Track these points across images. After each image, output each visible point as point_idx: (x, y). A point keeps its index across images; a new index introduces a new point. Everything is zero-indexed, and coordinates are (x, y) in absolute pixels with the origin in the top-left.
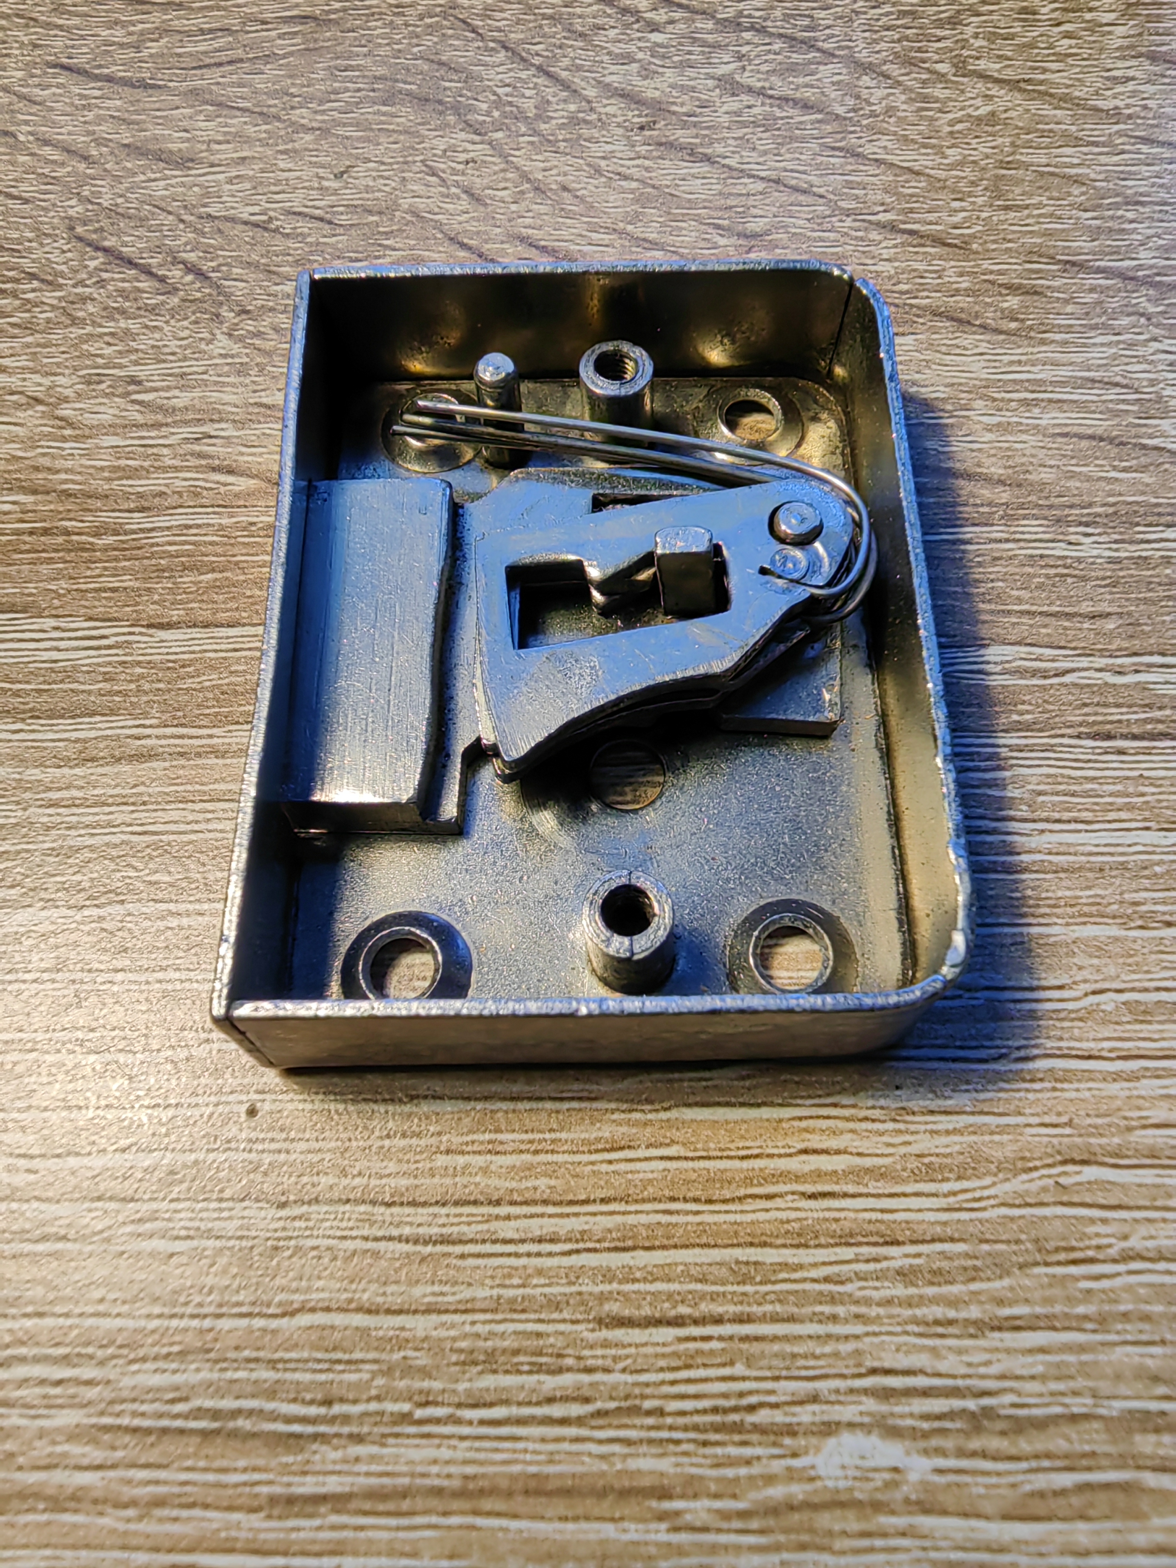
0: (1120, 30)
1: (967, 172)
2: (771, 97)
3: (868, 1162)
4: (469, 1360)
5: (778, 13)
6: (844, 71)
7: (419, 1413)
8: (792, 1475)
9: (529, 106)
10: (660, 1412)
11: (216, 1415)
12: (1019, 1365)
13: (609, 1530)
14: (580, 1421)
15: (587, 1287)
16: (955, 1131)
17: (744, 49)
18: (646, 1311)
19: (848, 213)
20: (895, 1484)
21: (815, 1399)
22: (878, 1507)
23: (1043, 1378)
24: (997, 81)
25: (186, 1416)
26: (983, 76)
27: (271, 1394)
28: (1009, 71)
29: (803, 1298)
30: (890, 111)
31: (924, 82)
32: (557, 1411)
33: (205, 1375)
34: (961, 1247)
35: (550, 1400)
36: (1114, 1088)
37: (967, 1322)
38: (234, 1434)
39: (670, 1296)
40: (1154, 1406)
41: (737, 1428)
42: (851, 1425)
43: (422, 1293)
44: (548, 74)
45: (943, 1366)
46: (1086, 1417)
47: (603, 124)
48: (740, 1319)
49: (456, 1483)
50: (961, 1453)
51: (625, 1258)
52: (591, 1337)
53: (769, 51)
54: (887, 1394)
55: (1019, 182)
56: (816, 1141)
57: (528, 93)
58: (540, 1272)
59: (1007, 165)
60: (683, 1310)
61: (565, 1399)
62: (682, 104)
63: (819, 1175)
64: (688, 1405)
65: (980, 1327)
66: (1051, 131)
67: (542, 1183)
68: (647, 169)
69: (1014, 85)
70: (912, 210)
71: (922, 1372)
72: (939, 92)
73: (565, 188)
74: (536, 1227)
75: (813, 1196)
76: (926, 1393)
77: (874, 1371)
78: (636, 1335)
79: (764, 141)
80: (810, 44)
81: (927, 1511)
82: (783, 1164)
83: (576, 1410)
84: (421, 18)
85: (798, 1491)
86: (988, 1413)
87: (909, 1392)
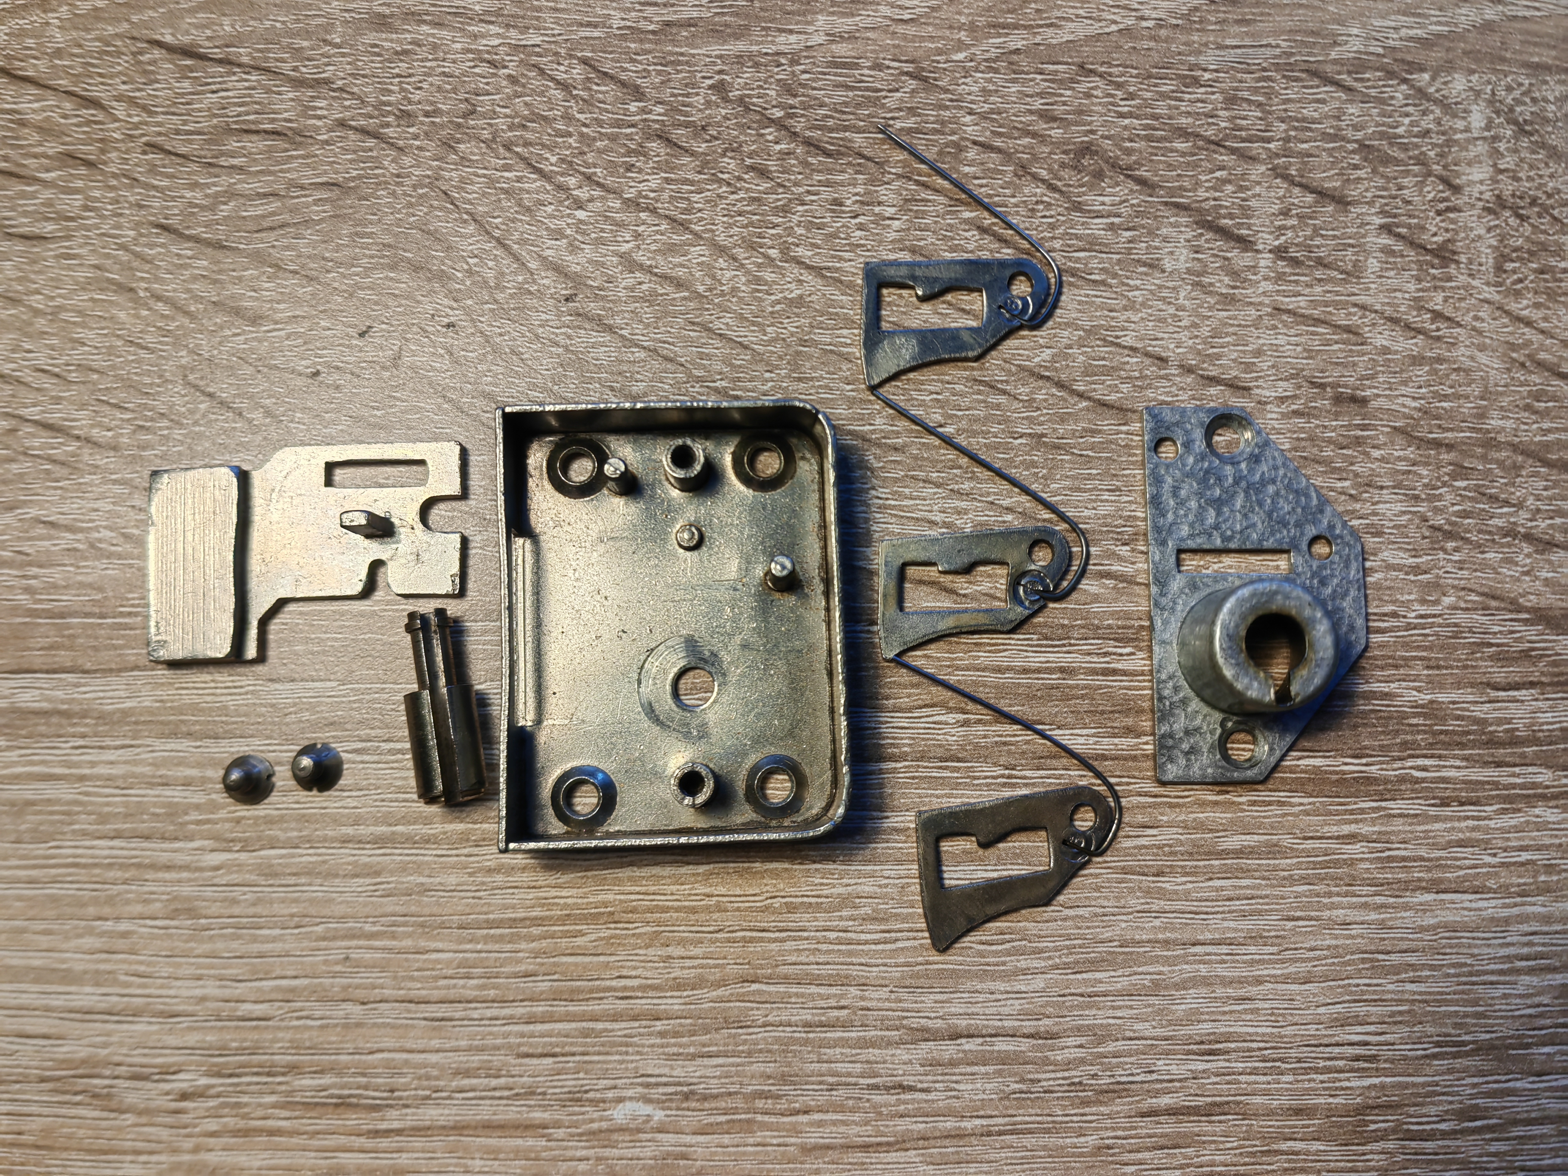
0: (896, 224)
1: (778, 348)
2: (656, 275)
3: (650, 982)
4: (457, 1073)
5: (666, 196)
6: (707, 253)
7: (434, 1095)
8: (601, 1119)
9: (490, 275)
10: (544, 1094)
11: (340, 1097)
12: (709, 1072)
13: (519, 1142)
14: (508, 1098)
15: (512, 1040)
16: (693, 967)
17: (641, 229)
18: (540, 1050)
19: (699, 380)
20: (647, 1121)
21: (615, 1087)
22: (639, 1131)
23: (720, 1077)
24: (809, 267)
25: (327, 1097)
26: (799, 262)
27: (366, 1088)
28: (817, 259)
29: (614, 1044)
30: (734, 290)
31: (759, 265)
32: (497, 1094)
33: (334, 1080)
34: (689, 1021)
35: (495, 1089)
36: (773, 946)
37: (688, 1054)
38: (350, 1105)
39: (551, 1044)
40: (766, 1088)
41: (579, 1100)
42: (631, 1099)
43: (435, 1043)
44: (504, 246)
45: (675, 1073)
46: (736, 1093)
47: (540, 295)
48: (584, 1054)
49: (451, 1124)
50: (678, 1109)
51: (531, 1027)
52: (513, 1062)
53: (657, 232)
54: (648, 1085)
55: (810, 357)
56: (625, 972)
57: (490, 264)
58: (490, 1034)
59: (803, 343)
60: (557, 1050)
61: (501, 1089)
62: (595, 279)
63: (625, 988)
64: (557, 1090)
65: (693, 1057)
66: (837, 314)
67: (492, 992)
68: (569, 337)
69: (817, 271)
70: (739, 379)
71: (665, 1075)
72: (768, 276)
73: (513, 352)
74: (489, 1013)
75: (622, 998)
76: (665, 1084)
77: (643, 1076)
78: (535, 1061)
79: (647, 313)
80: (684, 226)
81: (660, 1132)
82: (608, 983)
83: (506, 1093)
84: (415, 187)
85: (604, 1125)
86: (692, 1093)
87: (658, 1085)
